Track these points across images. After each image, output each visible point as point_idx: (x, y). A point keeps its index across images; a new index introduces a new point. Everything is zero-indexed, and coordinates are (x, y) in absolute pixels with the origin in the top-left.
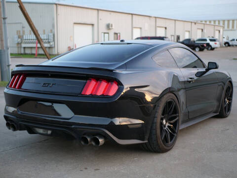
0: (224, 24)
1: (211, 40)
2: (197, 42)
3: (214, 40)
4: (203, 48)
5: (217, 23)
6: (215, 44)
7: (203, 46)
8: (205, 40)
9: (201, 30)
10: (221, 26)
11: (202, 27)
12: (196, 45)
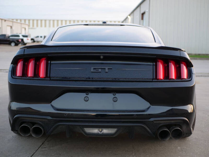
0: (29, 23)
1: (24, 36)
2: (11, 38)
3: (26, 36)
4: (18, 43)
5: (23, 22)
6: (28, 39)
7: (18, 41)
8: (18, 36)
9: (10, 27)
10: (26, 24)
11: (10, 24)
12: (11, 40)
